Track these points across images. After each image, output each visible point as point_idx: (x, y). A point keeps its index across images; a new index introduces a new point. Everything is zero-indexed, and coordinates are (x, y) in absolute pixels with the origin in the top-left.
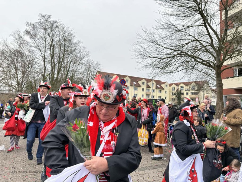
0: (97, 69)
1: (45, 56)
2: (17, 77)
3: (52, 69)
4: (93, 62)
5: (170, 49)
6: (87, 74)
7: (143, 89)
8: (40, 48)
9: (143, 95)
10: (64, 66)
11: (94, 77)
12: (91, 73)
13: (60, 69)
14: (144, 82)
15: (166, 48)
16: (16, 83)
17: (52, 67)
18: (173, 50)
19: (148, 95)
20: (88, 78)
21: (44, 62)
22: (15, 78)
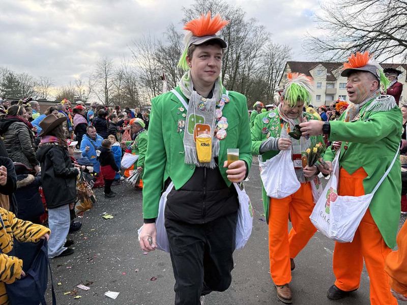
0: (285, 60)
4: (279, 48)
6: (269, 69)
12: (275, 67)
15: (358, 30)
18: (367, 31)
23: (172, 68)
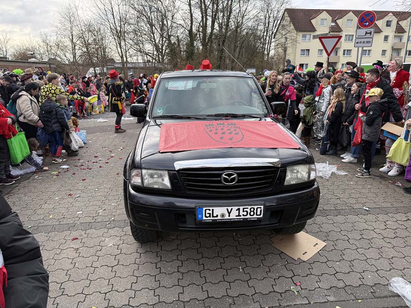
2: (154, 38)
3: (202, 17)
7: (386, 38)
9: (384, 52)
10: (223, 8)
11: (279, 22)
12: (272, 15)
13: (216, 15)
14: (391, 21)
16: (154, 48)
17: (202, 15)
19: (396, 50)
20: (267, 25)
21: (190, 5)
22: (151, 40)
23: (149, 17)
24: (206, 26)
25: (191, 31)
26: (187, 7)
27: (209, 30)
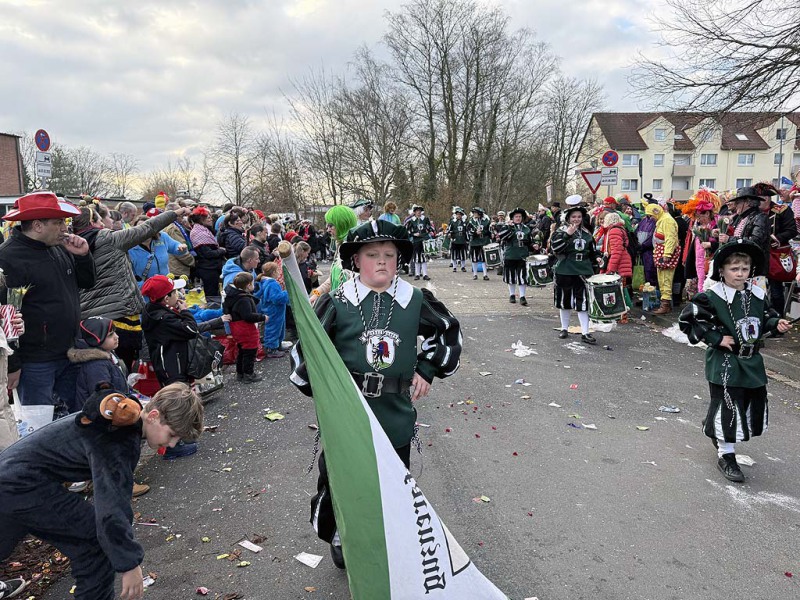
1: (430, 103)
2: (371, 168)
3: (449, 138)
4: (577, 86)
5: (757, 46)
6: (557, 129)
7: (779, 159)
8: (418, 85)
10: (484, 122)
13: (470, 133)
14: (785, 130)
15: (745, 44)
16: (369, 183)
17: (449, 132)
18: (763, 46)
21: (431, 119)
22: (365, 169)
24: (455, 151)
25: (431, 159)
26: (427, 122)
27: (459, 155)
